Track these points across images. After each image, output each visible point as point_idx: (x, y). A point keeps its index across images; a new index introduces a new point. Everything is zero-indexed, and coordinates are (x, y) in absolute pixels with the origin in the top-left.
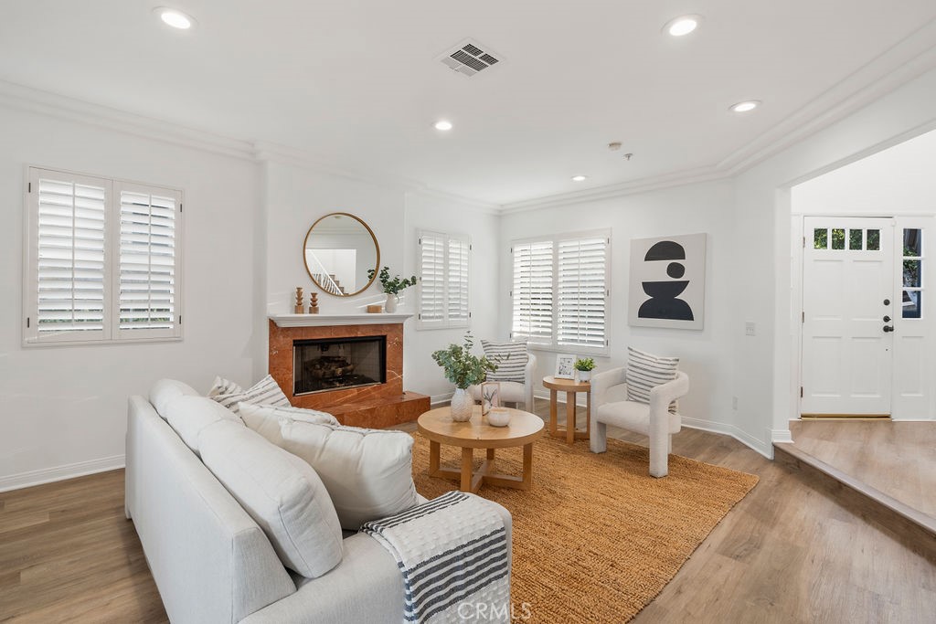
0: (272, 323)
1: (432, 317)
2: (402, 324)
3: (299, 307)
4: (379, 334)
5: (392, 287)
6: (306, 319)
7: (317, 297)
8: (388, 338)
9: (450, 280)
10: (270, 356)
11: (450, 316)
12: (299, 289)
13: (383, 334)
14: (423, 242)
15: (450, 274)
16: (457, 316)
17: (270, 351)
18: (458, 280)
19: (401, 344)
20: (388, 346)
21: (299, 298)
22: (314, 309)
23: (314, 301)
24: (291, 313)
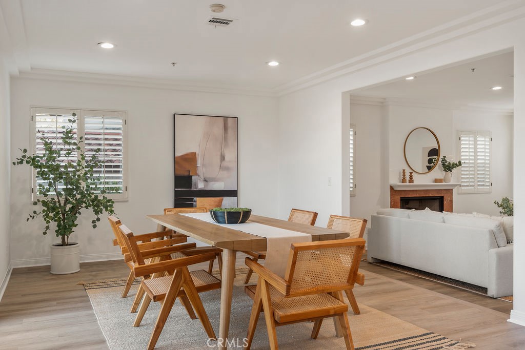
0: (392, 188)
1: (467, 186)
2: (452, 190)
3: (404, 180)
4: (440, 195)
5: (448, 167)
6: (407, 186)
7: (412, 175)
8: (445, 197)
9: (479, 161)
11: (478, 185)
12: (404, 170)
13: (442, 195)
14: (462, 139)
15: (478, 157)
16: (483, 185)
17: (391, 202)
18: (483, 161)
19: (451, 201)
20: (445, 202)
21: (404, 175)
22: (411, 180)
24: (400, 182)
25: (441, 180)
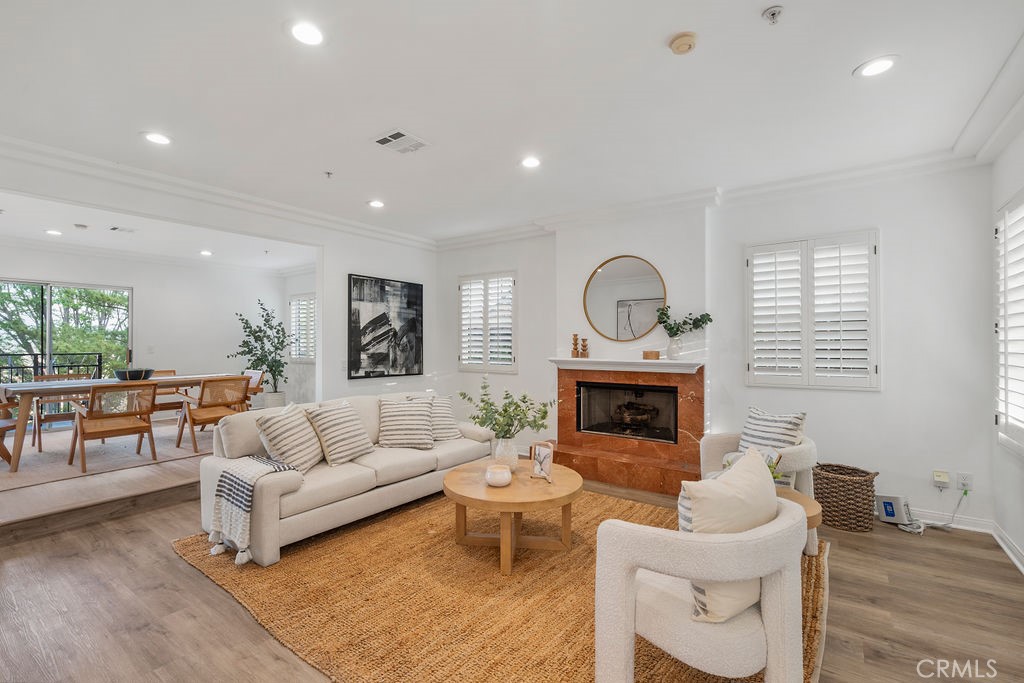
1: (772, 370)
3: (576, 353)
4: (666, 384)
8: (679, 389)
9: (819, 311)
11: (817, 369)
12: (575, 336)
13: (672, 385)
14: (753, 262)
16: (836, 370)
18: (837, 309)
19: (700, 400)
20: (680, 400)
21: (575, 344)
22: (585, 353)
23: (584, 346)
24: (571, 356)
25: (657, 355)
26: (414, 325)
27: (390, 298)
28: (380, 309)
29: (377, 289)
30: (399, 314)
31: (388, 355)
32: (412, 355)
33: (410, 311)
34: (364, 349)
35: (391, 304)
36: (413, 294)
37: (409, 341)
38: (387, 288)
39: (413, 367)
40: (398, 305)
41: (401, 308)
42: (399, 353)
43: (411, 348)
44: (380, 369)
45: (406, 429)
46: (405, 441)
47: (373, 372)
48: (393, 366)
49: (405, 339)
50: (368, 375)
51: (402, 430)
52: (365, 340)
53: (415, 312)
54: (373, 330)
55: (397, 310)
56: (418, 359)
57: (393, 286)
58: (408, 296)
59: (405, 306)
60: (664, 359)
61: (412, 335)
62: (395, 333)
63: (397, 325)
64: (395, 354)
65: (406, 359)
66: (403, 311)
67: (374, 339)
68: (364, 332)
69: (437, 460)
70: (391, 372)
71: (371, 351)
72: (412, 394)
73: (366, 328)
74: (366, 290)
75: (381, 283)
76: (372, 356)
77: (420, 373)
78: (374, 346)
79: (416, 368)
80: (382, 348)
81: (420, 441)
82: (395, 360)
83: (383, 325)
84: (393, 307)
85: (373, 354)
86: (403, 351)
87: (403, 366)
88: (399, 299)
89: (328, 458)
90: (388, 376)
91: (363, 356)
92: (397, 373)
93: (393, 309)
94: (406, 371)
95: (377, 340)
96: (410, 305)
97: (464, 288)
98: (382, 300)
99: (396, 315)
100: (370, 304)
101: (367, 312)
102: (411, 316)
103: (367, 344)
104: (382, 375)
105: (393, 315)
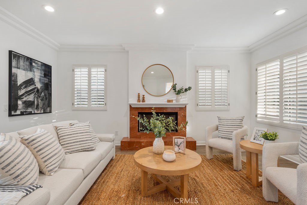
0: (130, 106)
1: (204, 105)
2: (186, 108)
3: (139, 100)
4: (174, 111)
6: (141, 105)
7: (145, 96)
8: (178, 113)
9: (216, 88)
10: (130, 117)
11: (216, 105)
12: (139, 94)
13: (176, 112)
14: (199, 72)
15: (216, 85)
16: (221, 105)
17: (130, 115)
18: (220, 88)
19: (185, 116)
20: (179, 117)
21: (139, 97)
22: (143, 101)
23: (144, 98)
24: (136, 102)
25: (171, 101)
26: (48, 86)
27: (35, 70)
28: (30, 75)
29: (28, 63)
30: (40, 80)
31: (34, 102)
32: (46, 103)
33: (46, 79)
34: (20, 98)
35: (36, 73)
36: (47, 70)
37: (45, 95)
38: (34, 64)
39: (47, 109)
40: (39, 74)
41: (41, 76)
42: (40, 101)
43: (46, 99)
44: (30, 110)
45: (80, 141)
46: (80, 148)
47: (25, 112)
48: (36, 108)
49: (43, 94)
50: (22, 114)
51: (78, 142)
52: (21, 92)
53: (48, 80)
54: (25, 87)
55: (39, 77)
56: (49, 105)
57: (36, 64)
58: (45, 71)
59: (43, 76)
60: (174, 102)
61: (46, 91)
62: (38, 90)
63: (39, 85)
64: (38, 101)
65: (44, 104)
66: (42, 78)
67: (26, 92)
68: (20, 87)
69: (102, 155)
70: (36, 112)
71: (24, 99)
72: (73, 122)
73: (21, 85)
74: (22, 62)
75: (30, 61)
76: (24, 102)
77: (50, 112)
78: (26, 96)
79: (48, 109)
80: (31, 98)
81: (88, 147)
82: (38, 105)
83: (31, 85)
84: (37, 75)
85: (25, 101)
86: (42, 100)
87: (42, 108)
88: (40, 71)
89: (45, 170)
90: (34, 114)
91: (20, 102)
92: (39, 112)
93: (37, 77)
94: (44, 111)
95: (28, 93)
96: (45, 76)
97: (75, 70)
98: (31, 70)
99: (38, 80)
100: (24, 72)
101: (22, 76)
102: (46, 82)
103: (22, 95)
104: (30, 113)
105: (37, 80)
